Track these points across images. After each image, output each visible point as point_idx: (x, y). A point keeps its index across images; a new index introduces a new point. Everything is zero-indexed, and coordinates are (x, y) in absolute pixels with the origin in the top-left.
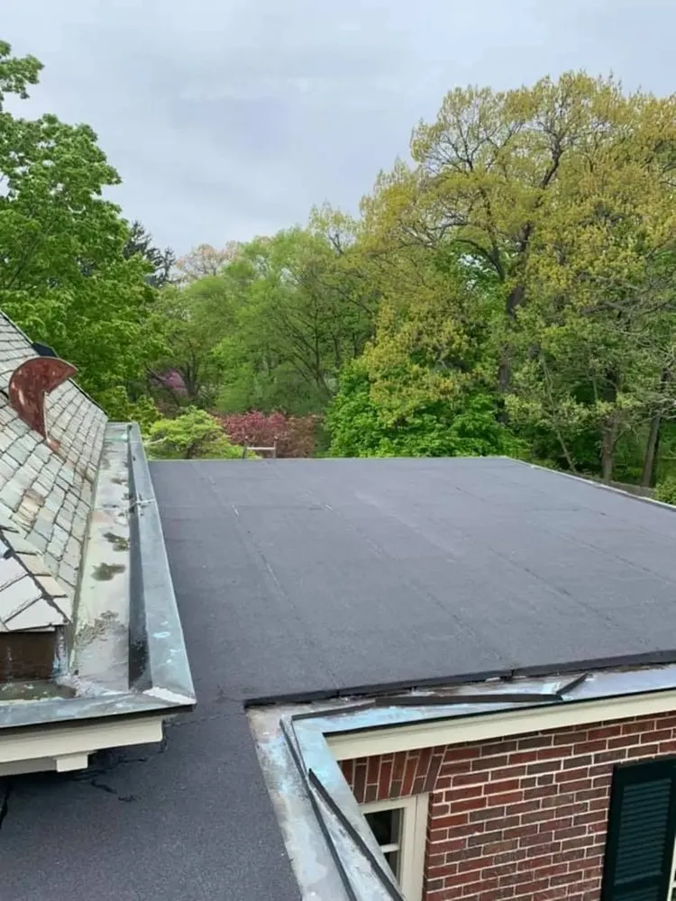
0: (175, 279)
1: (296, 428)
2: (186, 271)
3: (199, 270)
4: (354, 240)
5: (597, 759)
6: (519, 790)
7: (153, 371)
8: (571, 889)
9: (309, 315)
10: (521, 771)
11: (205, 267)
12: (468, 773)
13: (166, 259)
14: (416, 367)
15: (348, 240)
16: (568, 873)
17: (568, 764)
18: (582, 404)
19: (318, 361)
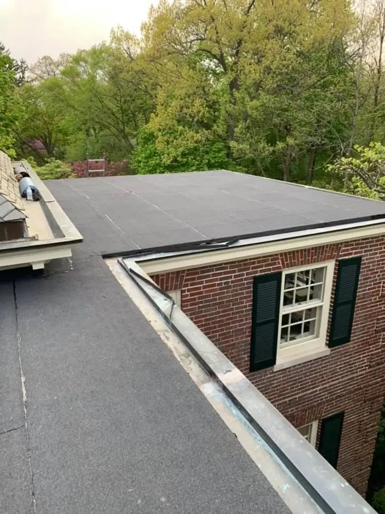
0: (29, 80)
1: (115, 168)
2: (36, 74)
3: (44, 73)
4: (139, 51)
5: (247, 274)
6: (216, 287)
7: (24, 140)
8: (240, 326)
9: (116, 99)
10: (217, 280)
11: (48, 71)
12: (195, 281)
13: (22, 66)
14: (181, 128)
15: (136, 51)
16: (238, 319)
17: (235, 277)
18: (270, 145)
19: (124, 128)
